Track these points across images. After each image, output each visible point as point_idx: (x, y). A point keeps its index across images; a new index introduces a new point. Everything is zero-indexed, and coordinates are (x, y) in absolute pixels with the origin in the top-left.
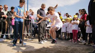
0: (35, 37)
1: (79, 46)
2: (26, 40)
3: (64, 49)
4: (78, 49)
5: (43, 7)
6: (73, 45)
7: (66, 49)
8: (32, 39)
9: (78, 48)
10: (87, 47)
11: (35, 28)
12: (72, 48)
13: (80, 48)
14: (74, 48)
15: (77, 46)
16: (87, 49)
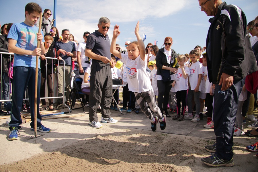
0: (75, 107)
1: (189, 132)
2: (49, 117)
5: (104, 28)
6: (175, 131)
10: (209, 135)
11: (75, 83)
12: (170, 138)
13: (192, 139)
14: (177, 139)
15: (184, 134)
16: (208, 141)
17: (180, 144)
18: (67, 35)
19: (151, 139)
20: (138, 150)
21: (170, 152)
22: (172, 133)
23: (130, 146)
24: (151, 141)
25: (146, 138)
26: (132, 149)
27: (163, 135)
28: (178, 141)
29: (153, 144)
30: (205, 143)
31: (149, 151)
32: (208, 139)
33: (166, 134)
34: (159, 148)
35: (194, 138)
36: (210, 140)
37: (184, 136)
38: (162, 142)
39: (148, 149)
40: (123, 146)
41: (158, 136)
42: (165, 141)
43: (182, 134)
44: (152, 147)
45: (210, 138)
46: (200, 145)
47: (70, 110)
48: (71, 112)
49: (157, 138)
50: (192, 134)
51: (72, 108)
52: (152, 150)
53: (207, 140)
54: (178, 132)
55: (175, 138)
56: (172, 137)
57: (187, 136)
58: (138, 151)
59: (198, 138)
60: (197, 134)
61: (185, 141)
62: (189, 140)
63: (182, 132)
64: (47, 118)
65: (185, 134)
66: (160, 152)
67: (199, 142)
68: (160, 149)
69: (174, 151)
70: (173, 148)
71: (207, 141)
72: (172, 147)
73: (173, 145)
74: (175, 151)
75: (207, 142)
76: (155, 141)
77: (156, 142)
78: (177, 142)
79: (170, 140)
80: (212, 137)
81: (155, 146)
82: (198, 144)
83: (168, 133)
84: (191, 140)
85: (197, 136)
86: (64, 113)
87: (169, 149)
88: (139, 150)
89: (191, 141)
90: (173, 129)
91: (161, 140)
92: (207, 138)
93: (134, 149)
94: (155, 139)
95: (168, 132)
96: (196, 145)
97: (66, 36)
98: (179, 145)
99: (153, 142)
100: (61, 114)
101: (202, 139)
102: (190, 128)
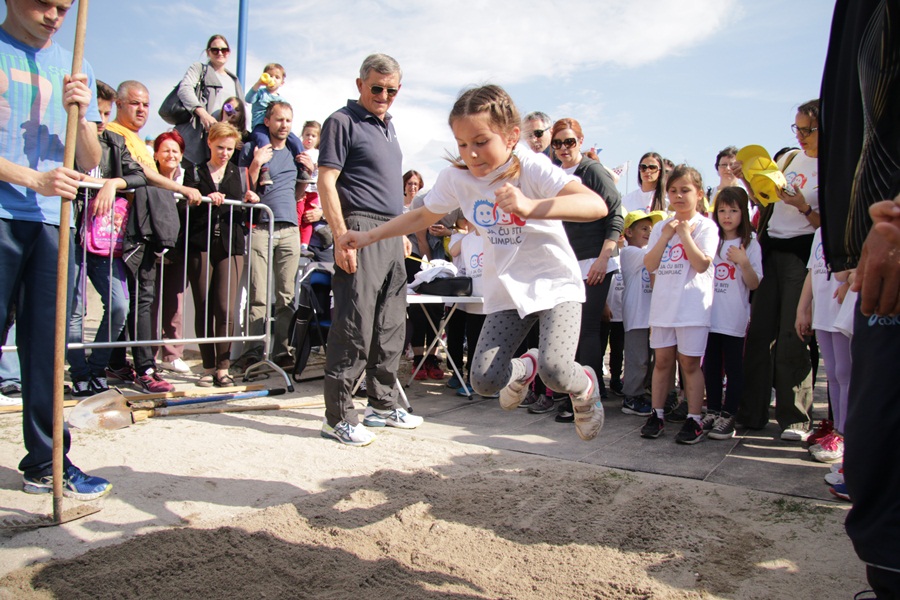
0: (304, 375)
1: (709, 468)
3: (570, 500)
4: (696, 499)
5: (378, 90)
6: (660, 464)
7: (584, 495)
8: (273, 393)
9: (699, 493)
10: (783, 479)
11: (309, 288)
12: (642, 487)
13: (719, 492)
14: (665, 493)
15: (692, 474)
16: (780, 503)
17: (678, 508)
18: (282, 120)
19: (573, 488)
20: (525, 527)
21: (640, 537)
22: (648, 469)
23: (495, 511)
24: (572, 498)
25: (555, 487)
26: (503, 524)
27: (614, 475)
28: (670, 498)
29: (579, 508)
30: (770, 510)
31: (562, 531)
32: (781, 496)
33: (627, 472)
34: (601, 521)
35: (730, 489)
36: (789, 499)
37: (693, 481)
38: (611, 501)
39: (559, 524)
40: (469, 514)
41: (595, 480)
42: (621, 499)
43: (686, 474)
44: (573, 519)
45: (787, 491)
46: (749, 517)
47: (289, 384)
48: (291, 389)
49: (595, 486)
50: (723, 475)
51: (297, 377)
52: (572, 529)
53: (776, 497)
54: (669, 469)
55: (660, 489)
56: (648, 485)
57: (703, 482)
58: (523, 531)
59: (742, 489)
60: (740, 476)
61: (694, 501)
62: (708, 497)
63: (685, 467)
64: (209, 410)
65: (697, 475)
66: (601, 535)
67: (747, 506)
68: (604, 526)
69: (653, 536)
70: (652, 522)
71: (775, 502)
72: (647, 521)
73: (651, 511)
74: (658, 534)
75: (776, 507)
76: (587, 498)
77: (589, 502)
78: (665, 503)
79: (640, 496)
80: (796, 488)
81: (584, 516)
82: (744, 510)
83: (634, 471)
84: (718, 495)
85: (740, 482)
86: (267, 392)
87: (635, 527)
88: (528, 529)
89: (715, 498)
90: (651, 457)
91: (607, 493)
92: (777, 490)
93: (507, 524)
94: (586, 491)
95: (632, 466)
96: (734, 514)
97: (279, 124)
98: (672, 514)
99: (579, 499)
100: (259, 397)
101: (756, 492)
102: (715, 454)
